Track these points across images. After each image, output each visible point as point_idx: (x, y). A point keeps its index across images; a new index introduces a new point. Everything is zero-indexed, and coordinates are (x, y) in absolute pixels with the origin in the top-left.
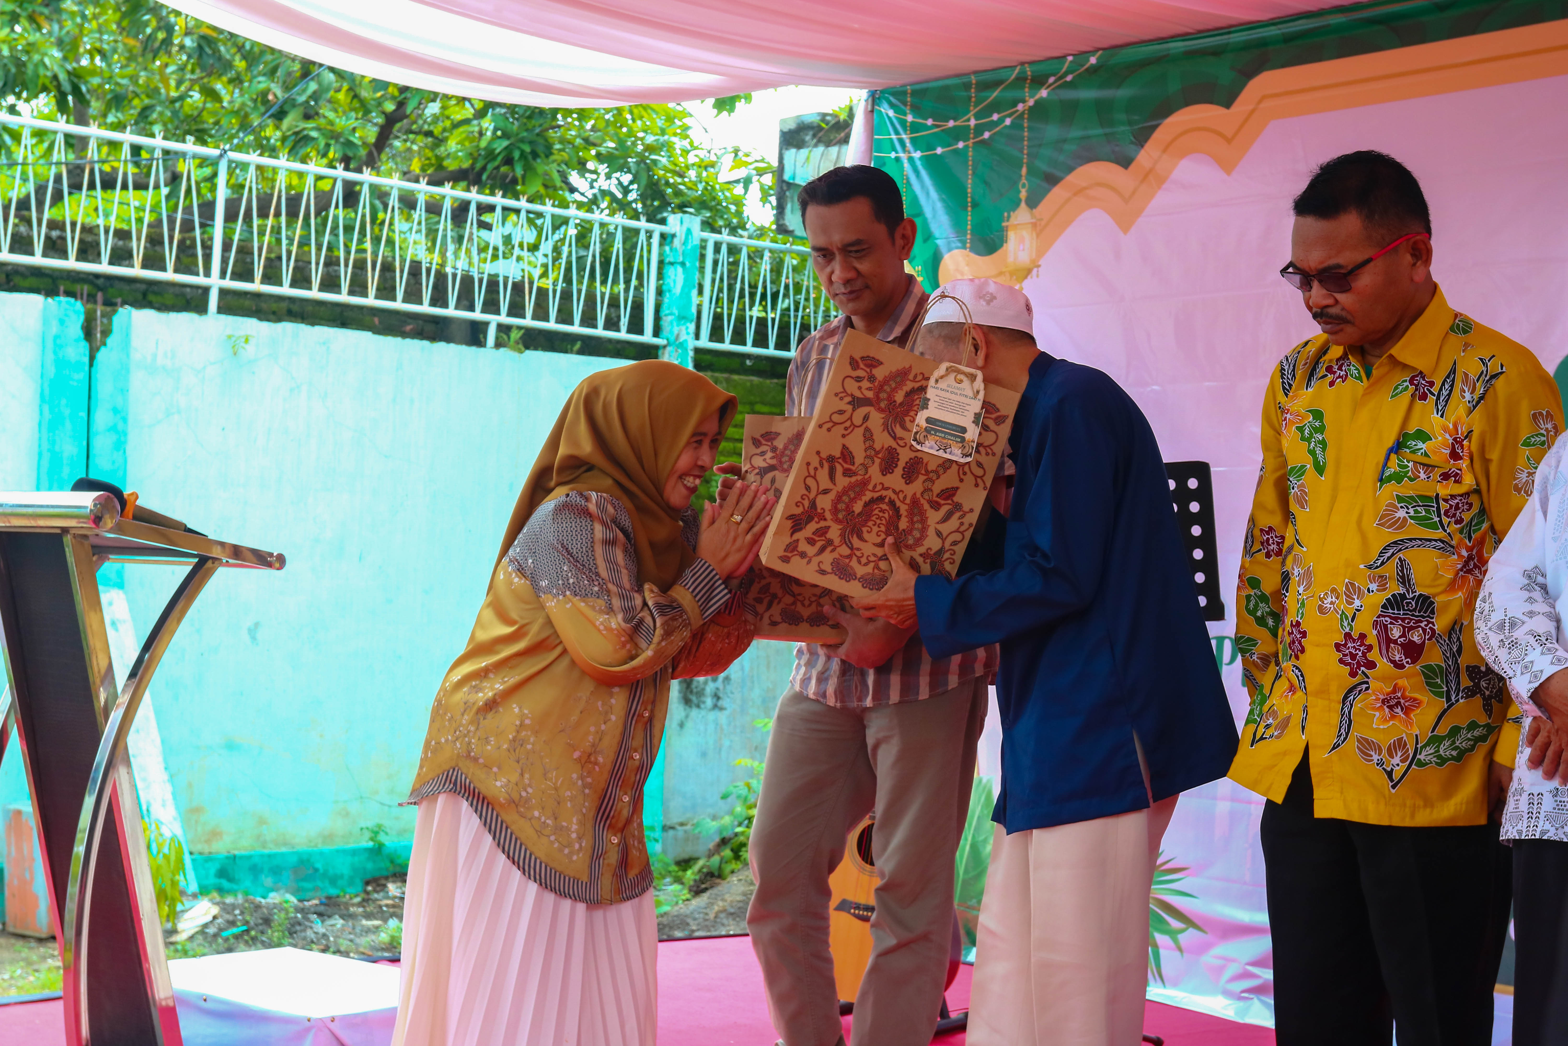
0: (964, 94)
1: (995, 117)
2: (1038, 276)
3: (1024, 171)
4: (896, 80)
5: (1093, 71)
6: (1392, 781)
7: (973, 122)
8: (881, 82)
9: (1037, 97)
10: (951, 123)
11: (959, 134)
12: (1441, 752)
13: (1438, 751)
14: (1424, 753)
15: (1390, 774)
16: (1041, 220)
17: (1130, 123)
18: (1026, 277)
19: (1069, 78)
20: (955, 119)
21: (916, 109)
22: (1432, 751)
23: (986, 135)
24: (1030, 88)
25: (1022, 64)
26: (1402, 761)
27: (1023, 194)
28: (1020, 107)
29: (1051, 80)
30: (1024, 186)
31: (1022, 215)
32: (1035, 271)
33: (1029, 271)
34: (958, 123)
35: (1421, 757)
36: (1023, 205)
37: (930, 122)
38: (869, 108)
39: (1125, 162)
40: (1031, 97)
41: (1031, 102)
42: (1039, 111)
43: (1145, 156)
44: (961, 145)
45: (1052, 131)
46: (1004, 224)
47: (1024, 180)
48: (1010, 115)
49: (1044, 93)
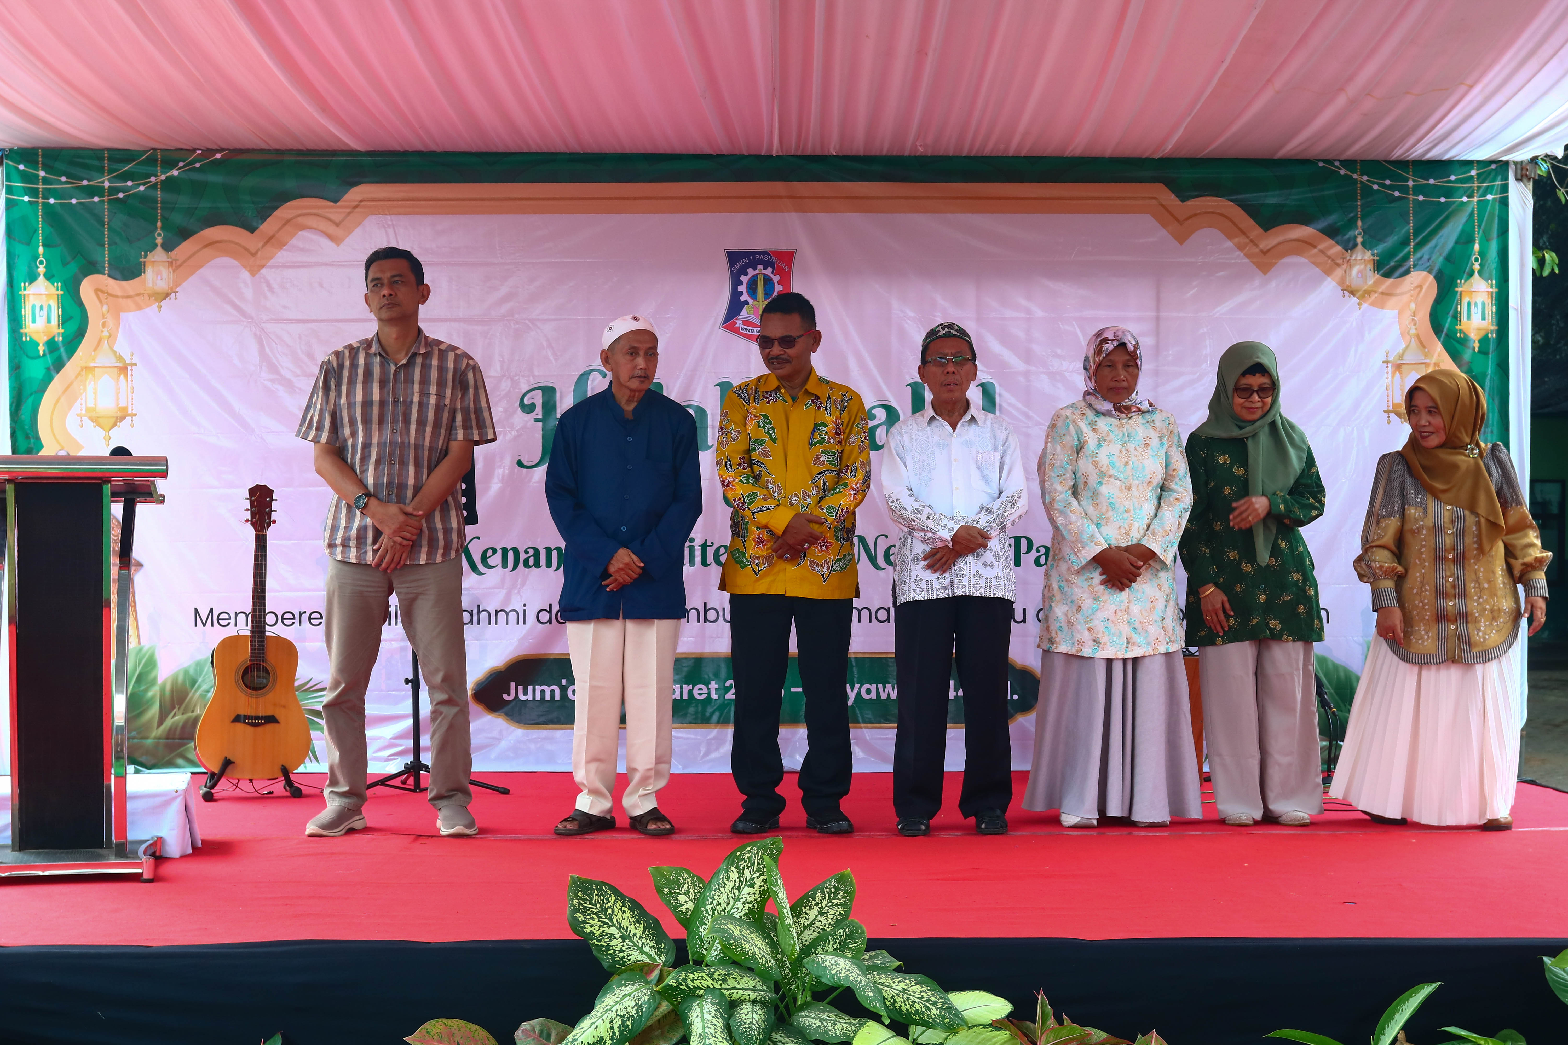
0: (96, 163)
1: (129, 183)
2: (176, 298)
3: (159, 224)
5: (216, 163)
6: (824, 579)
7: (107, 184)
9: (168, 174)
10: (85, 183)
11: (91, 191)
13: (840, 565)
15: (823, 575)
16: (176, 260)
17: (253, 203)
18: (165, 298)
19: (198, 165)
20: (89, 180)
21: (46, 167)
22: (838, 565)
23: (121, 195)
24: (161, 167)
25: (155, 149)
26: (827, 570)
27: (159, 241)
28: (153, 179)
29: (181, 164)
30: (159, 235)
31: (159, 255)
32: (173, 295)
33: (167, 295)
34: (91, 183)
35: (834, 567)
36: (159, 248)
37: (63, 179)
39: (252, 230)
40: (163, 173)
41: (163, 177)
42: (169, 185)
43: (268, 227)
44: (96, 199)
45: (184, 201)
46: (142, 260)
47: (159, 231)
48: (144, 184)
49: (175, 173)
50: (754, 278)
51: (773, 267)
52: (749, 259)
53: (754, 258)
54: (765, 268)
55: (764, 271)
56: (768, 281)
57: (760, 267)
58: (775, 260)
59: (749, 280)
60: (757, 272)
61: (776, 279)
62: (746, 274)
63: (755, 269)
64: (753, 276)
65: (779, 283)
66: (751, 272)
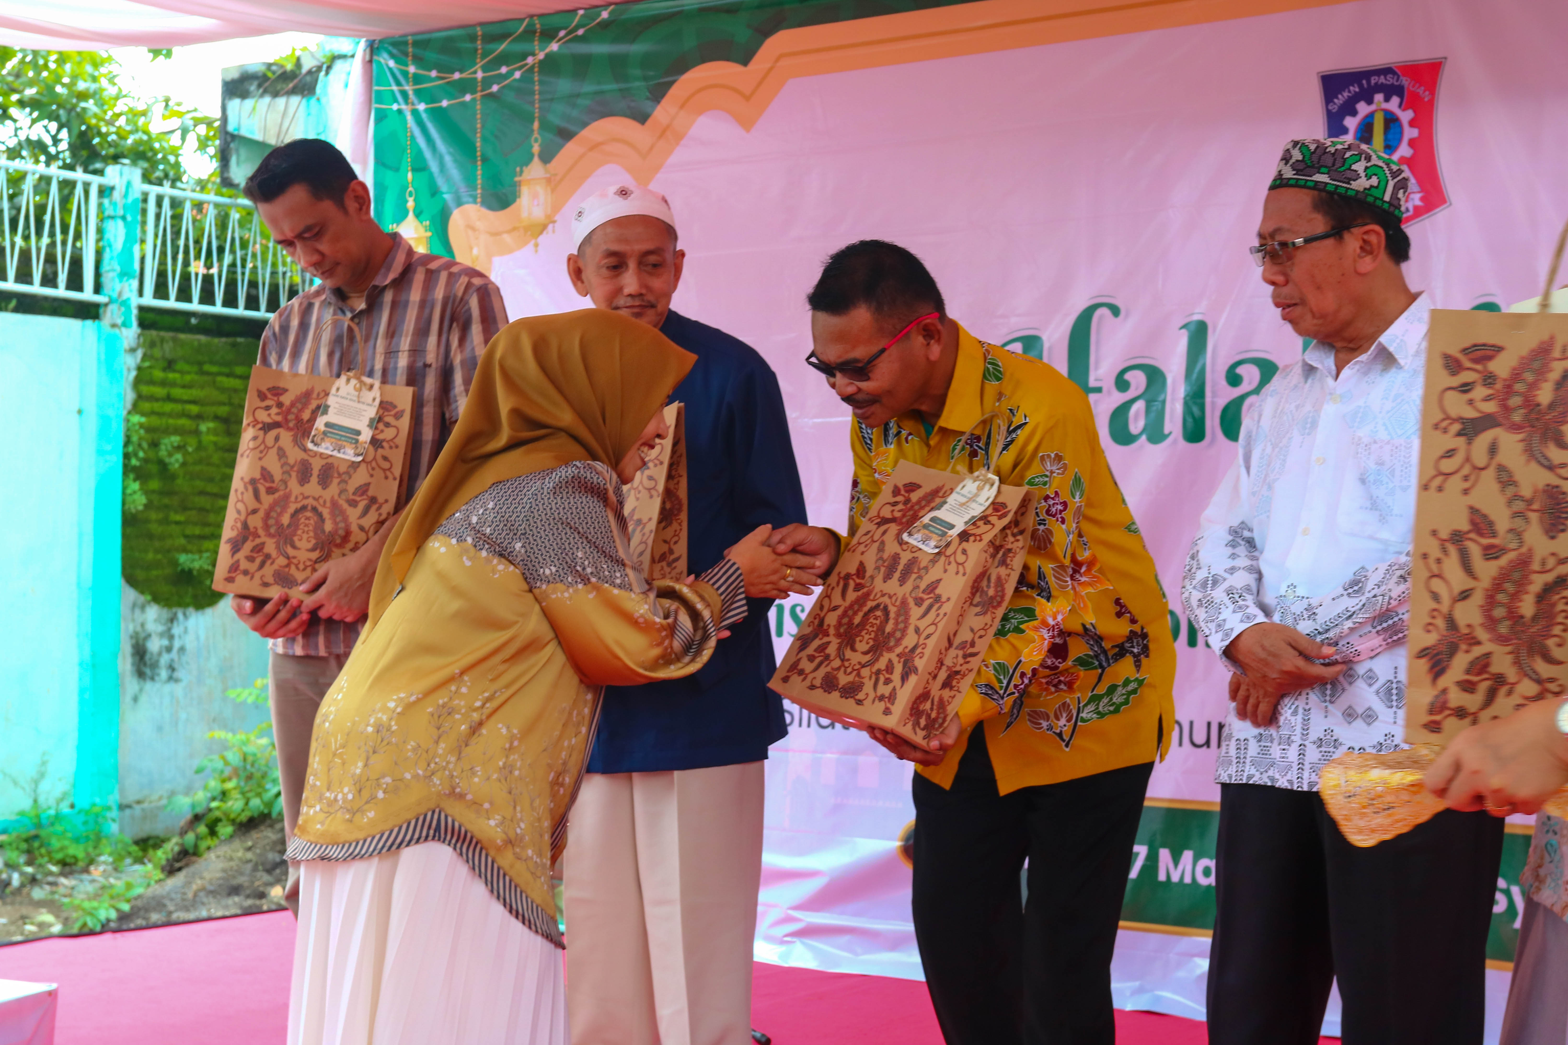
0: (469, 45)
1: (504, 70)
2: (554, 231)
3: (536, 125)
4: (396, 29)
5: (605, 25)
6: (1064, 741)
7: (480, 75)
8: (379, 31)
9: (547, 50)
10: (457, 76)
11: (465, 86)
12: (1101, 709)
13: (1097, 708)
14: (1086, 711)
15: (1060, 735)
16: (556, 175)
17: (645, 79)
18: (541, 233)
19: (580, 32)
20: (461, 71)
21: (418, 60)
22: (1093, 709)
23: (495, 88)
24: (540, 41)
25: (531, 16)
26: (1069, 721)
27: (536, 149)
28: (530, 60)
29: (562, 33)
30: (536, 140)
31: (535, 170)
32: (550, 227)
33: (544, 227)
34: (464, 75)
35: (1083, 715)
36: (536, 159)
37: (434, 74)
38: (368, 58)
39: (642, 118)
40: (542, 50)
41: (541, 56)
42: (550, 65)
43: (662, 112)
44: (468, 98)
45: (564, 85)
46: (517, 179)
47: (536, 135)
48: (520, 68)
49: (554, 47)
50: (1368, 120)
51: (1401, 95)
52: (1361, 86)
53: (1369, 82)
54: (1387, 99)
55: (1386, 106)
56: (1391, 121)
57: (1379, 97)
58: (1405, 81)
59: (1360, 124)
60: (1373, 107)
61: (1406, 116)
62: (1354, 113)
63: (1370, 102)
64: (1367, 116)
65: (1412, 124)
66: (1363, 109)
